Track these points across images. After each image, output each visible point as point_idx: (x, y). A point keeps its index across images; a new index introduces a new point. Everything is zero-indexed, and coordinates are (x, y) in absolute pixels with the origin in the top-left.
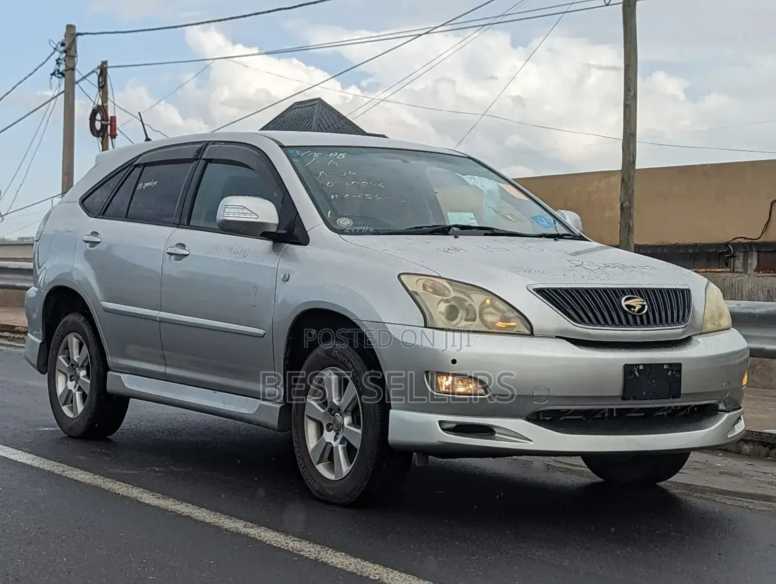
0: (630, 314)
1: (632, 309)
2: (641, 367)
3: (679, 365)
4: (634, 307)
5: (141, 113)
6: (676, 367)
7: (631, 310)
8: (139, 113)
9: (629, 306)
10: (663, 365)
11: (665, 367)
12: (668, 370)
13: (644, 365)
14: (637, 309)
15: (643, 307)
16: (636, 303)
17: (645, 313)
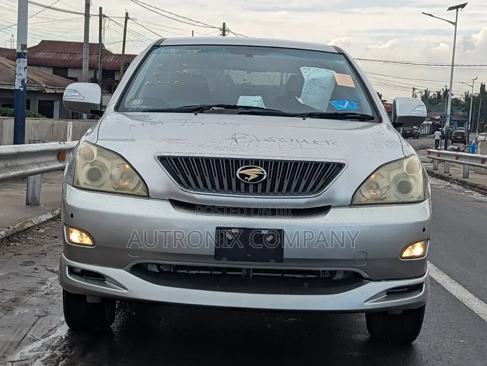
0: (242, 182)
1: (246, 178)
4: (249, 176)
5: (194, 31)
7: (244, 180)
8: (193, 31)
9: (242, 176)
14: (251, 178)
15: (261, 176)
16: (253, 173)
17: (262, 182)
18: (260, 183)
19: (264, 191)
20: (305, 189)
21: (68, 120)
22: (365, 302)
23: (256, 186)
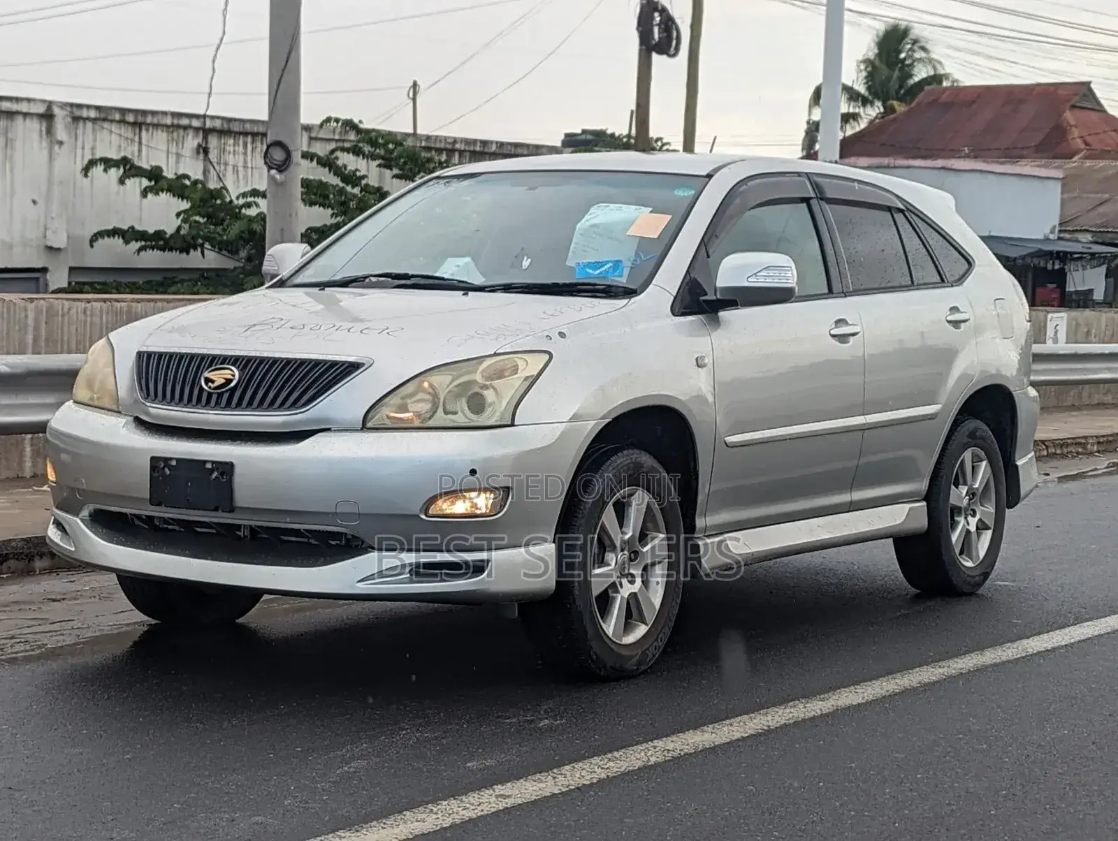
0: (206, 390)
1: (209, 384)
2: (174, 463)
3: (230, 466)
4: (213, 382)
6: (226, 468)
7: (207, 386)
9: (208, 381)
10: (205, 462)
11: (209, 466)
12: (212, 471)
13: (178, 460)
14: (216, 384)
15: (229, 381)
16: (218, 377)
17: (229, 389)
18: (227, 391)
19: (228, 405)
20: (282, 404)
21: (1048, 308)
22: (359, 581)
23: (220, 395)
